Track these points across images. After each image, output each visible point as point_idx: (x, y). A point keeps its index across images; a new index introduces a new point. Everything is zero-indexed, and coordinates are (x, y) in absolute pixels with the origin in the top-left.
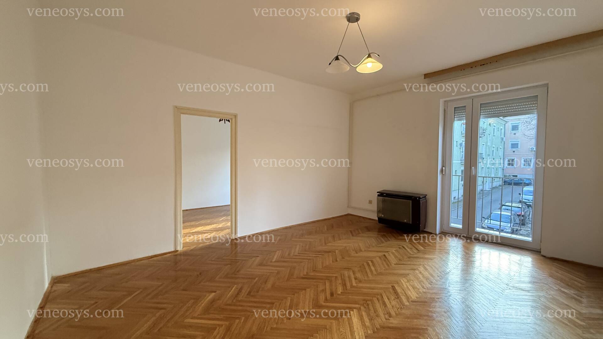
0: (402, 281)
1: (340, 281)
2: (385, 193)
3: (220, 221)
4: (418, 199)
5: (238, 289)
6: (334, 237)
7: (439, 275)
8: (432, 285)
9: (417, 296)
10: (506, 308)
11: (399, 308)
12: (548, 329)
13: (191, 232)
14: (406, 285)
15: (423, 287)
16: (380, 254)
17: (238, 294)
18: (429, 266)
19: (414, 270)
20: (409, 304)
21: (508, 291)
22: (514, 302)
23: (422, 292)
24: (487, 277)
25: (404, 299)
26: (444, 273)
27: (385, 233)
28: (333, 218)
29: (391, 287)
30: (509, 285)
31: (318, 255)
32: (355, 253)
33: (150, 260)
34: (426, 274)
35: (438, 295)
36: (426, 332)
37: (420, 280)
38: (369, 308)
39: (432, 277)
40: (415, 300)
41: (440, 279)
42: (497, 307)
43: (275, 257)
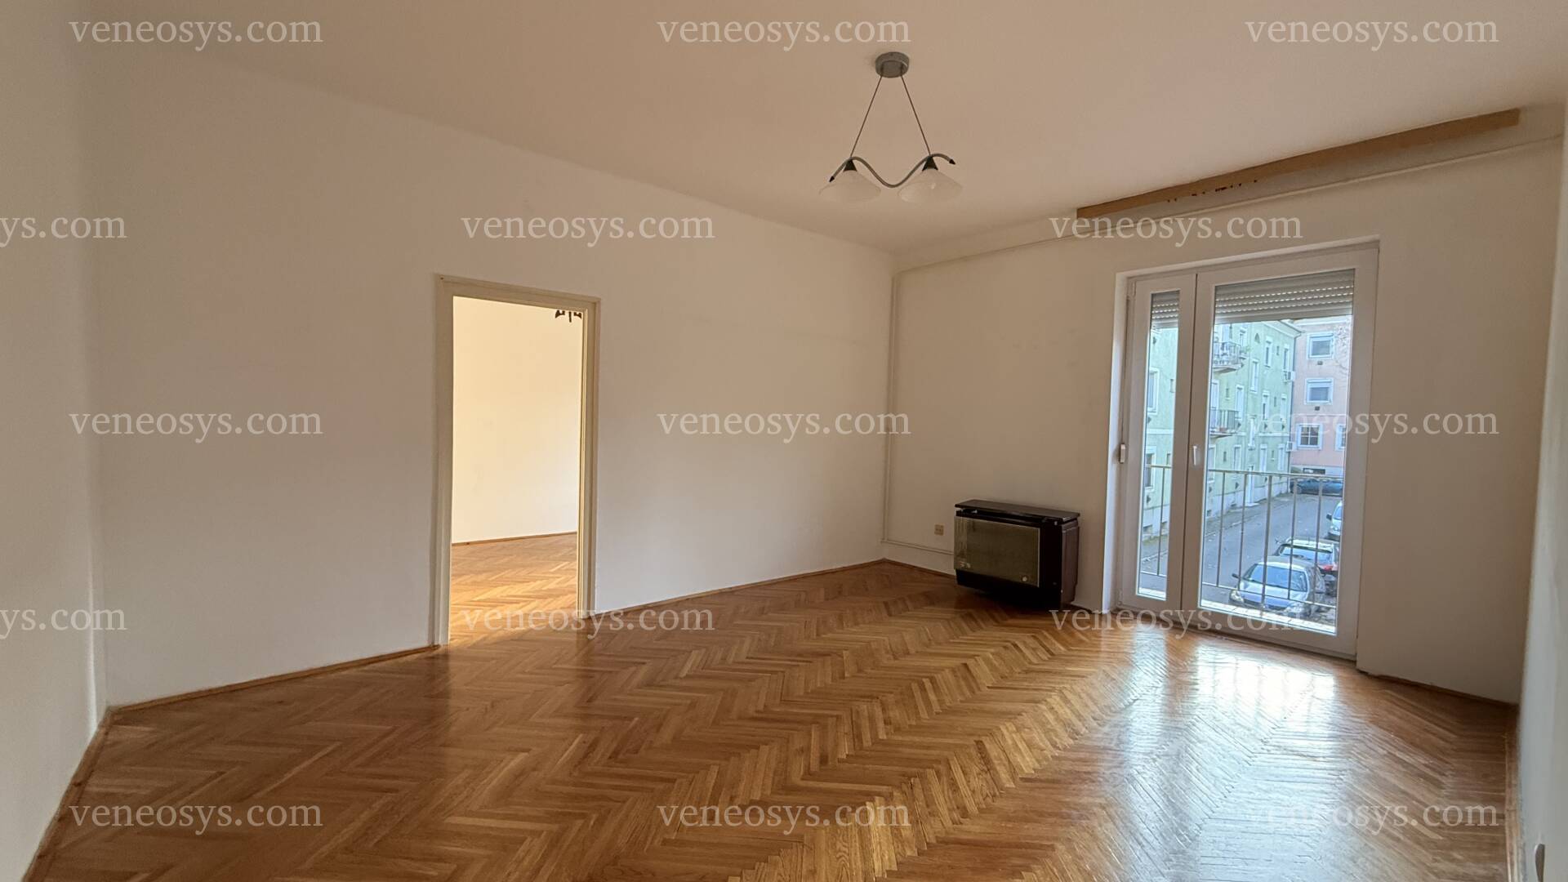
0: (1005, 732)
1: (846, 728)
2: (975, 509)
3: (553, 573)
4: (1056, 523)
5: (588, 745)
6: (840, 619)
7: (1096, 716)
8: (1076, 739)
9: (1037, 765)
10: (1253, 799)
11: (987, 795)
12: (1349, 848)
13: (475, 599)
14: (1013, 739)
15: (1055, 746)
16: (957, 662)
17: (586, 756)
18: (1073, 691)
19: (1039, 702)
20: (1014, 786)
21: (1263, 757)
22: (1276, 784)
23: (1049, 756)
24: (1216, 723)
25: (1004, 775)
26: (1111, 711)
27: (970, 610)
28: (844, 570)
29: (974, 743)
30: (1269, 742)
31: (797, 661)
32: (892, 657)
33: (366, 668)
34: (1065, 712)
35: (1088, 763)
36: (1049, 853)
37: (1049, 726)
38: (913, 795)
39: (1080, 720)
40: (1030, 777)
41: (1099, 725)
42: (1234, 796)
43: (689, 665)
